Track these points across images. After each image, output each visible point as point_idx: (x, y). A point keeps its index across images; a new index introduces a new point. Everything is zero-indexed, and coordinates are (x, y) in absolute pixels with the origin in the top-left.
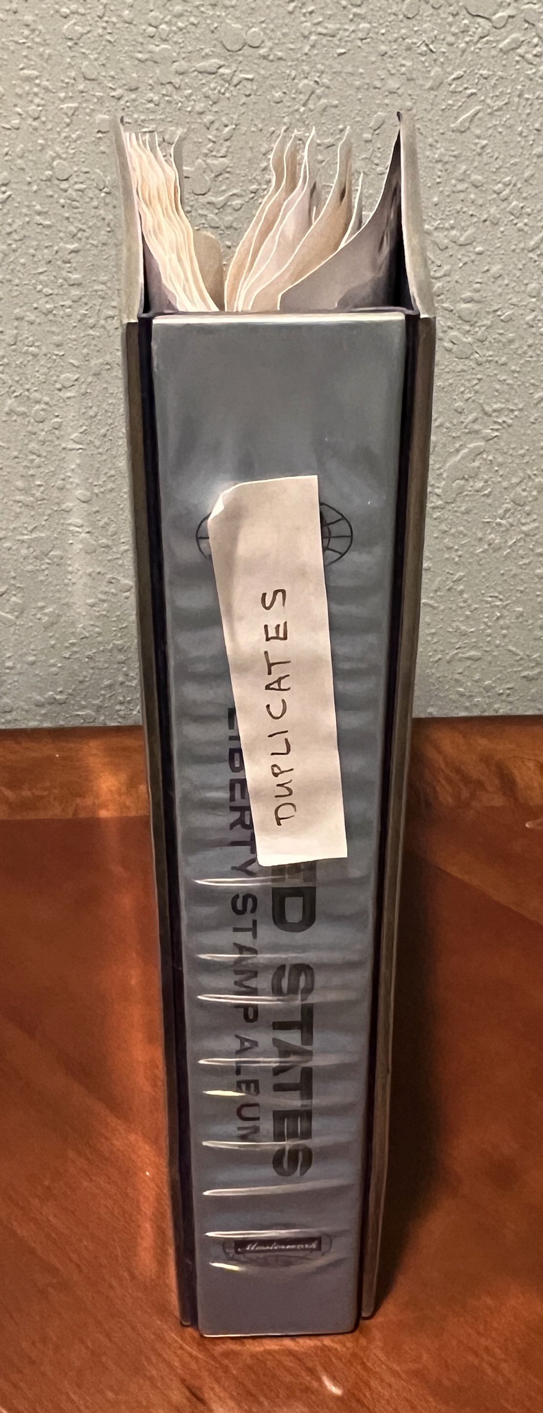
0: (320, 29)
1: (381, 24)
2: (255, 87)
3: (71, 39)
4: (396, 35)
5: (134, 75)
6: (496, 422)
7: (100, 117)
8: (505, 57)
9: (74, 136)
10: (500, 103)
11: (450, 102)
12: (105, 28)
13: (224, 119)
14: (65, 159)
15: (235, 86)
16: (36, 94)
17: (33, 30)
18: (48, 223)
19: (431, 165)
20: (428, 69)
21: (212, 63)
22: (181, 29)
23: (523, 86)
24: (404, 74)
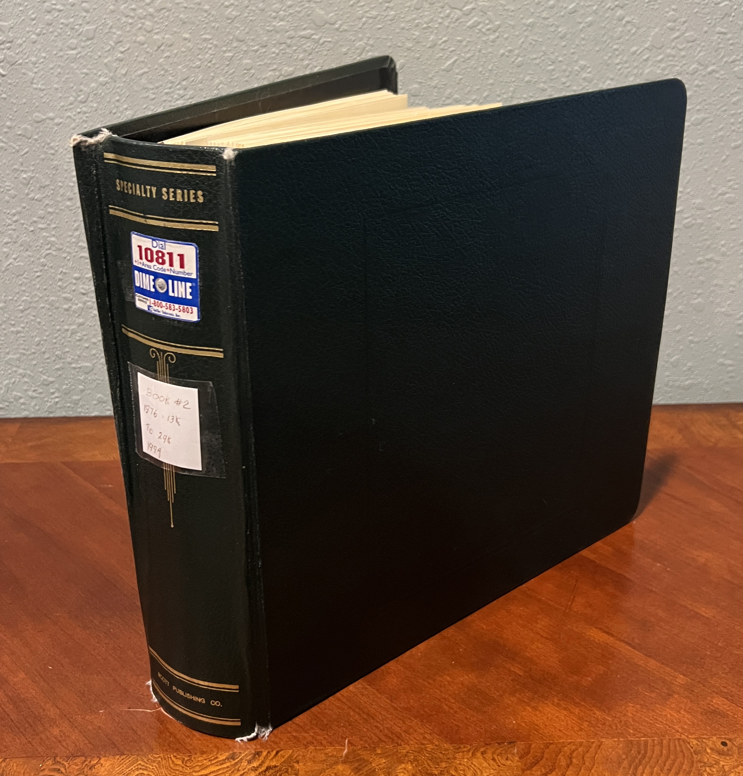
0: (368, 15)
1: (402, 12)
2: (332, 46)
3: (230, 19)
4: (409, 18)
5: (265, 38)
7: (245, 61)
8: (471, 30)
9: (231, 71)
10: (468, 55)
11: (441, 55)
12: (249, 13)
13: (315, 64)
14: (226, 84)
15: (322, 45)
16: (210, 48)
17: (209, 14)
19: (431, 89)
20: (429, 36)
21: (309, 32)
22: (291, 14)
23: (482, 46)
24: (415, 39)
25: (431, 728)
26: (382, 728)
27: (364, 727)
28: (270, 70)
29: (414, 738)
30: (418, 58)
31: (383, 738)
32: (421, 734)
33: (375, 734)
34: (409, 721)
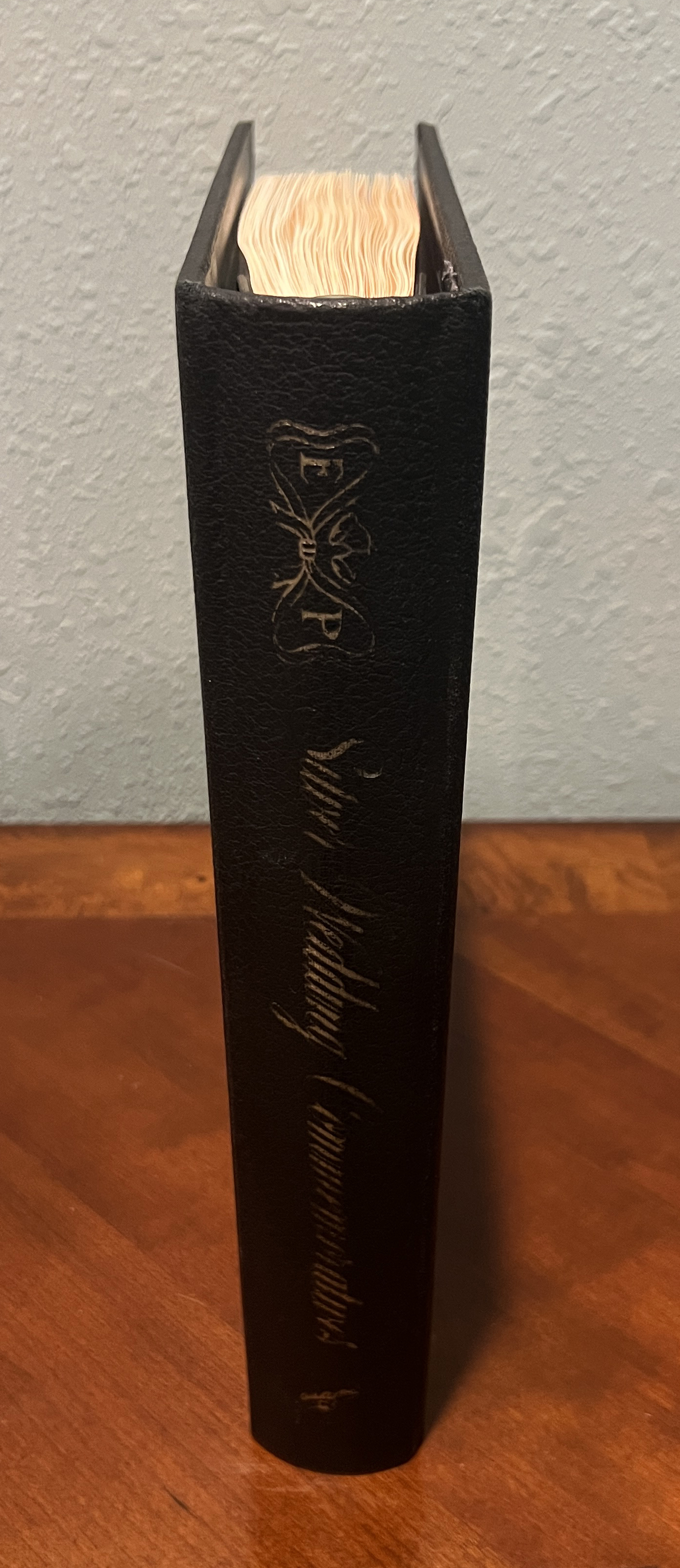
2: (300, 60)
5: (158, 42)
6: (581, 479)
7: (118, 92)
10: (586, 86)
11: (528, 84)
15: (278, 57)
18: (55, 220)
20: (505, 43)
21: (250, 27)
24: (474, 48)
25: (479, 1531)
26: (376, 1529)
27: (340, 1528)
28: (169, 115)
29: (444, 1555)
30: (480, 92)
31: (381, 1556)
32: (461, 1547)
33: (362, 1545)
34: (435, 1514)
